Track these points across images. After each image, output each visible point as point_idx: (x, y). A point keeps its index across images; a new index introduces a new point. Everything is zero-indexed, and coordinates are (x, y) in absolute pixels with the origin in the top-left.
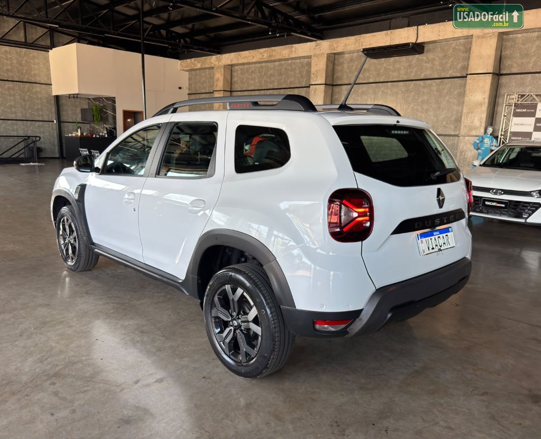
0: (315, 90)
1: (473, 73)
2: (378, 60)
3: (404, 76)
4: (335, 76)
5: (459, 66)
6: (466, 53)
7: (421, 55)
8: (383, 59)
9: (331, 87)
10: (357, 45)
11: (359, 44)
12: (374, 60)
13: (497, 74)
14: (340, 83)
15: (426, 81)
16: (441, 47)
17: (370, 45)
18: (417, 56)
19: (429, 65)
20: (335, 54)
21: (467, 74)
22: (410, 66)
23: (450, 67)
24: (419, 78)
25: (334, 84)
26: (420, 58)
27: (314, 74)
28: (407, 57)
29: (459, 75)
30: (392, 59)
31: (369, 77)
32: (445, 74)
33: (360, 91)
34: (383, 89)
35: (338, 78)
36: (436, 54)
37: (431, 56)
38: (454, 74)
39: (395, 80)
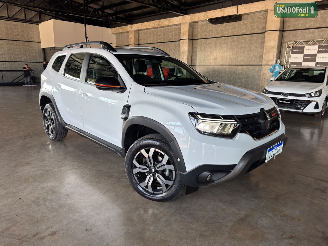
0: (183, 42)
1: (269, 30)
2: (217, 25)
3: (231, 34)
4: (194, 35)
5: (261, 27)
6: (265, 20)
7: (240, 21)
8: (220, 24)
9: (192, 40)
10: (205, 17)
12: (215, 25)
13: (282, 31)
14: (196, 38)
15: (243, 36)
16: (251, 17)
17: (212, 17)
18: (238, 22)
19: (244, 27)
20: (193, 22)
21: (265, 31)
22: (234, 28)
23: (256, 28)
24: (239, 34)
25: (194, 39)
26: (240, 23)
27: (182, 34)
28: (233, 23)
29: (261, 32)
30: (224, 24)
31: (212, 35)
32: (253, 31)
33: (207, 42)
34: (220, 41)
35: (195, 36)
36: (248, 21)
37: (245, 22)
38: (258, 31)
39: (226, 36)
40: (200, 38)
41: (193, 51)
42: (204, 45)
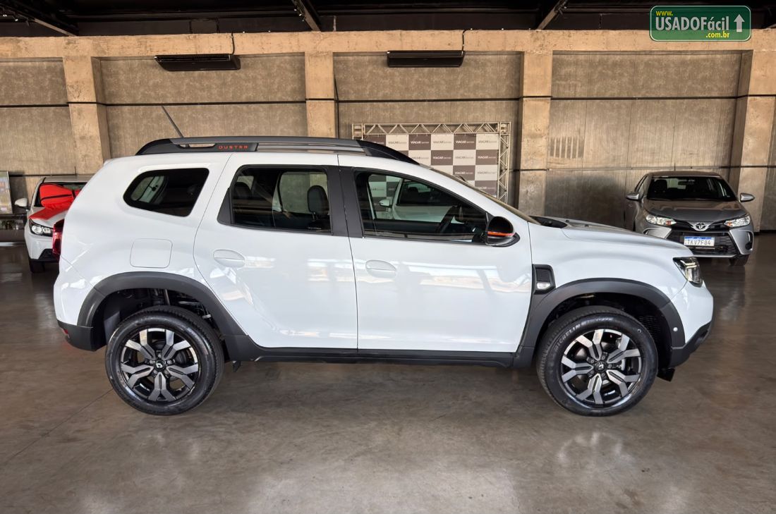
0: (80, 111)
1: (312, 98)
2: (176, 73)
3: (218, 97)
4: (107, 93)
5: (289, 88)
6: (295, 73)
7: (238, 71)
8: (183, 72)
9: (104, 107)
10: (143, 49)
11: (146, 47)
12: (170, 73)
13: (337, 101)
14: (119, 102)
15: (250, 105)
16: (261, 63)
17: (164, 51)
18: (232, 72)
19: (250, 85)
20: (101, 59)
21: (306, 99)
22: (224, 84)
23: (278, 89)
24: (239, 101)
25: (108, 102)
26: (237, 74)
27: (72, 87)
28: (218, 72)
29: (290, 99)
30: (197, 73)
32: (273, 97)
33: (154, 115)
34: (189, 113)
35: (112, 95)
36: (257, 71)
37: (251, 73)
38: (284, 98)
39: (206, 102)
40: (128, 102)
41: (112, 135)
42: (145, 122)
